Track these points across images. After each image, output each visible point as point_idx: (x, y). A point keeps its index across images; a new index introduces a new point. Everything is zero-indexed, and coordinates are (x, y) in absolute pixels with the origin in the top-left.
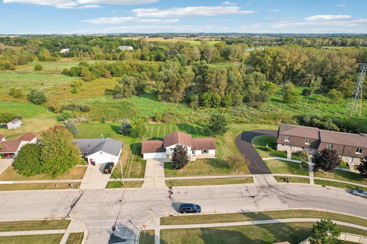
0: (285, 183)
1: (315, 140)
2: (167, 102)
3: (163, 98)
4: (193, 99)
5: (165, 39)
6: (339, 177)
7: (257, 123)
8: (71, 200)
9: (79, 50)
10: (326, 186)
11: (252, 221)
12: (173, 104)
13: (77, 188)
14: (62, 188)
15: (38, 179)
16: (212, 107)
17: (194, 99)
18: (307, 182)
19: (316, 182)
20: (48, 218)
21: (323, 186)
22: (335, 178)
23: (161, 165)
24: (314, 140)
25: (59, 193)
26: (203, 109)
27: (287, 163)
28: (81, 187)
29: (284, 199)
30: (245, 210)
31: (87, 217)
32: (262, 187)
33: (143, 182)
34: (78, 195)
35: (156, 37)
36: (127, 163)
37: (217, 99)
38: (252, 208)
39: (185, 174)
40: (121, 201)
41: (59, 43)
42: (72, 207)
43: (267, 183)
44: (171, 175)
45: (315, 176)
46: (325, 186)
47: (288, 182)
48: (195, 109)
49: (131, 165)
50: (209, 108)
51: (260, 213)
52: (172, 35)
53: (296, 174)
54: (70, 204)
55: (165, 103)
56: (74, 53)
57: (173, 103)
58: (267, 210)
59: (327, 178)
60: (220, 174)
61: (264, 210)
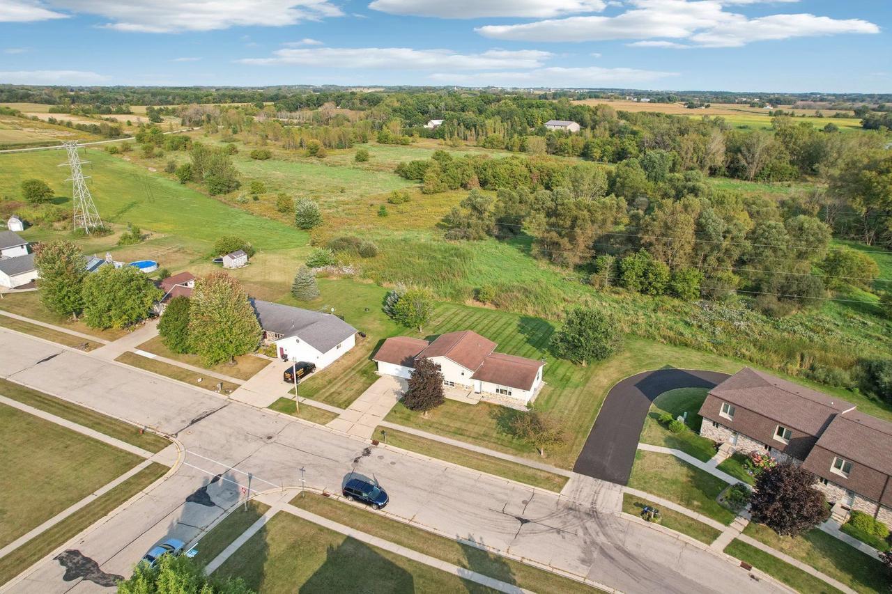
0: (640, 520)
1: (804, 435)
3: (544, 252)
5: (689, 107)
6: (824, 562)
7: (726, 355)
8: (201, 412)
9: (459, 124)
10: (753, 568)
11: (464, 567)
12: (558, 269)
13: (226, 392)
14: (206, 387)
15: (187, 363)
18: (703, 538)
19: (736, 547)
20: (149, 428)
21: (743, 566)
22: (808, 559)
23: (397, 393)
24: (801, 435)
25: (197, 393)
26: (617, 293)
27: (691, 473)
28: (233, 395)
29: (596, 554)
30: (477, 540)
31: (198, 446)
32: (571, 509)
33: (337, 415)
34: (216, 405)
35: (670, 101)
36: (343, 373)
37: (657, 275)
38: (495, 544)
39: (428, 426)
40: (270, 438)
41: (431, 107)
42: (193, 422)
43: (594, 503)
44: (399, 420)
45: (746, 531)
46: (749, 568)
47: (648, 520)
49: (347, 378)
51: (498, 559)
52: (717, 98)
53: (695, 509)
54: (194, 417)
55: (545, 264)
56: (446, 130)
58: (525, 561)
59: (781, 550)
60: (500, 447)
61: (519, 559)
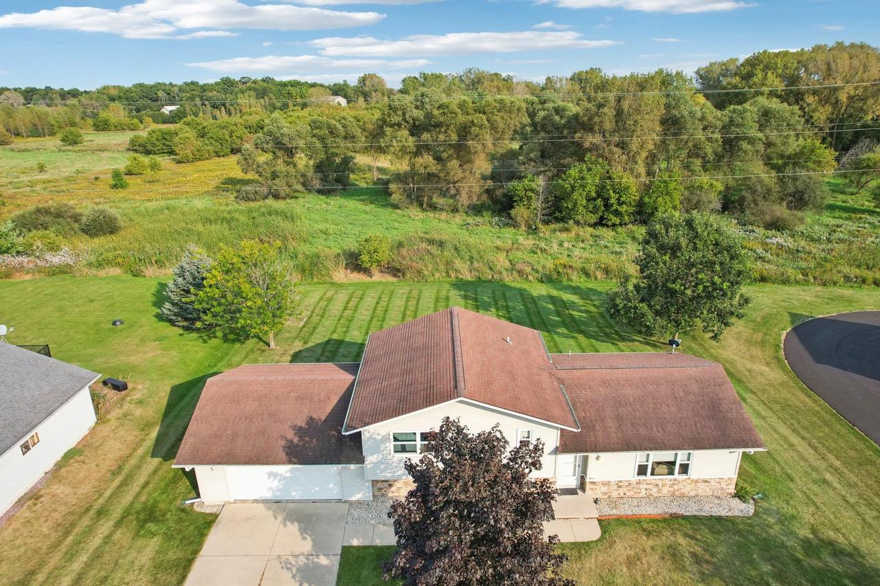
2: (424, 210)
3: (409, 196)
4: (522, 193)
12: (444, 216)
16: (601, 222)
17: (530, 194)
23: (306, 576)
26: (567, 230)
37: (620, 190)
41: (161, 93)
48: (532, 230)
50: (590, 230)
55: (414, 212)
57: (444, 214)
